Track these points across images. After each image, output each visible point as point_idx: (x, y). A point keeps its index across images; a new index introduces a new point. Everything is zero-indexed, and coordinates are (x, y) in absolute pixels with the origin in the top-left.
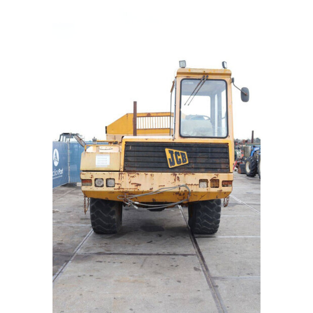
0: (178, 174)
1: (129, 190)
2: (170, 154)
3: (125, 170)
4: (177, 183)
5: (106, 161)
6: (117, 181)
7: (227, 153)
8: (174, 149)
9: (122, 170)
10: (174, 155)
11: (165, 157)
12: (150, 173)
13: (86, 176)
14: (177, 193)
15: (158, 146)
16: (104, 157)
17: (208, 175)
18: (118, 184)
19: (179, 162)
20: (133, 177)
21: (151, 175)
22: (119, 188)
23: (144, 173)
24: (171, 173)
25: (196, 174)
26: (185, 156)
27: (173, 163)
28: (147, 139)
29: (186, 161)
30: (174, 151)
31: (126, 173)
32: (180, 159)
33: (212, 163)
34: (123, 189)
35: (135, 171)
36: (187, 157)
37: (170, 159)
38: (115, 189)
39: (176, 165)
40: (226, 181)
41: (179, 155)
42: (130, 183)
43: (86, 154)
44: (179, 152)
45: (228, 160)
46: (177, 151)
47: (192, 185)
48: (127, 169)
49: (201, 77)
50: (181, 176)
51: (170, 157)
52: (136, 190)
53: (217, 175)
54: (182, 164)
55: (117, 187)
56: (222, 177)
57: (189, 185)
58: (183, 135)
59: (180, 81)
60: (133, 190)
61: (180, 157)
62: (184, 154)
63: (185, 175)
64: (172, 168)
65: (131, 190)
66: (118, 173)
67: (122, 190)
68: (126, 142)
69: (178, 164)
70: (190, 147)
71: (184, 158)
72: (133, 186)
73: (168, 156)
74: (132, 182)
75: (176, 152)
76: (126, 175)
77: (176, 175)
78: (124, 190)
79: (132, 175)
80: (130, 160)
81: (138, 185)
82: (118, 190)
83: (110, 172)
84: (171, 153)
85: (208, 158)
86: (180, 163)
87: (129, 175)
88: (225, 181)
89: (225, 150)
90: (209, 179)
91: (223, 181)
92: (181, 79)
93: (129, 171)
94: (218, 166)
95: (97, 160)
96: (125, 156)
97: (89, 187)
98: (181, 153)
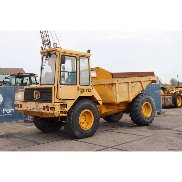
1: (25, 110)
5: (21, 97)
8: (37, 91)
9: (23, 101)
11: (34, 95)
12: (30, 102)
13: (15, 103)
15: (32, 90)
18: (23, 107)
22: (23, 109)
27: (36, 98)
28: (30, 87)
30: (36, 92)
39: (37, 99)
42: (25, 106)
45: (52, 96)
47: (41, 109)
50: (37, 104)
52: (27, 110)
53: (48, 104)
54: (38, 98)
58: (41, 84)
59: (42, 57)
61: (38, 95)
66: (22, 102)
68: (25, 88)
71: (39, 95)
73: (35, 95)
77: (36, 103)
79: (25, 103)
81: (27, 108)
89: (51, 91)
90: (46, 106)
91: (50, 107)
92: (43, 55)
93: (25, 101)
94: (48, 99)
95: (19, 96)
96: (25, 95)
97: (17, 108)
98: (38, 93)
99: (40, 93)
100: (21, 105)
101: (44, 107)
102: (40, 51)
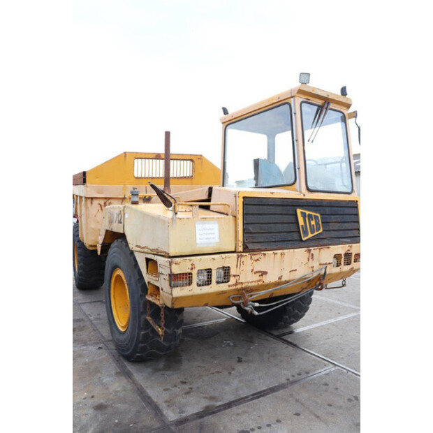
0: (312, 249)
1: (250, 285)
3: (246, 249)
4: (311, 264)
5: (214, 234)
6: (233, 271)
8: (308, 210)
9: (241, 249)
10: (307, 219)
12: (279, 252)
13: (180, 267)
15: (287, 205)
16: (210, 226)
17: (342, 248)
18: (234, 276)
19: (312, 230)
20: (258, 260)
21: (281, 254)
22: (236, 285)
23: (272, 252)
24: (304, 249)
25: (331, 247)
26: (319, 221)
27: (306, 233)
28: (272, 193)
29: (320, 229)
30: (307, 213)
31: (247, 254)
32: (313, 226)
33: (345, 230)
34: (242, 283)
35: (260, 250)
36: (320, 223)
37: (302, 226)
38: (229, 286)
39: (310, 235)
41: (312, 220)
42: (252, 271)
43: (178, 221)
44: (312, 215)
46: (311, 213)
47: (326, 264)
48: (249, 246)
49: (321, 102)
50: (315, 251)
51: (303, 224)
52: (260, 283)
53: (351, 247)
54: (316, 233)
55: (233, 281)
56: (354, 249)
57: (323, 264)
58: (310, 188)
59: (299, 104)
60: (256, 284)
61: (313, 223)
62: (318, 217)
63: (320, 249)
64: (306, 241)
65: (253, 284)
66: (235, 255)
67: (239, 286)
68: (244, 198)
69: (312, 233)
71: (317, 223)
72: (257, 277)
73: (301, 222)
74: (255, 271)
75: (309, 215)
76: (247, 258)
77: (309, 251)
78: (243, 286)
79: (256, 257)
80: (252, 231)
81: (264, 273)
82: (234, 287)
83: (224, 255)
85: (340, 222)
86: (314, 232)
87: (251, 257)
88: (357, 255)
89: (355, 211)
90: (343, 253)
91: (355, 255)
93: (252, 251)
94: (350, 234)
95: (198, 232)
97: (188, 288)
98: (315, 216)
99: (321, 215)
100: (226, 270)
101: (337, 257)
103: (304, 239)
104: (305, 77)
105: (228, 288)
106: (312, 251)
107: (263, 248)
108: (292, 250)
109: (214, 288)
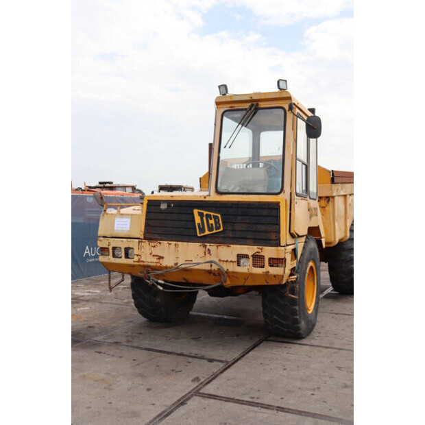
0: (208, 244)
1: (150, 264)
2: (199, 217)
3: (145, 238)
4: (208, 258)
5: (126, 225)
6: (136, 251)
7: (278, 217)
8: (206, 210)
9: (142, 237)
10: (204, 218)
11: (194, 220)
12: (174, 243)
13: (102, 243)
14: (209, 272)
15: (186, 206)
16: (125, 219)
18: (138, 255)
19: (210, 229)
20: (154, 246)
21: (175, 245)
22: (139, 261)
23: (167, 242)
24: (199, 244)
25: (232, 246)
26: (219, 220)
27: (202, 230)
28: (172, 197)
29: (219, 228)
30: (205, 213)
31: (146, 241)
32: (212, 224)
33: (256, 231)
34: (143, 262)
35: (156, 240)
36: (221, 222)
37: (199, 224)
38: (134, 261)
39: (207, 232)
40: (275, 259)
41: (211, 219)
42: (151, 254)
43: (106, 215)
44: (210, 215)
45: (278, 226)
46: (209, 213)
47: (227, 261)
48: (147, 236)
49: (247, 106)
51: (200, 222)
52: (158, 265)
53: (261, 249)
54: (215, 231)
55: (136, 258)
56: (269, 252)
57: (224, 261)
58: (220, 190)
59: (221, 113)
60: (155, 264)
61: (212, 222)
62: (218, 217)
63: (217, 246)
64: (200, 237)
65: (152, 264)
66: (137, 240)
67: (142, 263)
68: (148, 201)
69: (209, 231)
70: (227, 207)
71: (217, 222)
72: (155, 259)
73: (198, 220)
74: (153, 254)
75: (207, 215)
76: (146, 244)
77: (205, 246)
78: (145, 264)
79: (153, 244)
80: (152, 225)
81: (161, 258)
82: (137, 263)
83: (129, 240)
84: (201, 215)
85: (250, 223)
86: (213, 230)
87: (149, 244)
88: (273, 259)
89: (274, 213)
90: (250, 254)
91: (270, 259)
92: (222, 110)
93: (150, 239)
94: (262, 236)
95: (116, 223)
96: (147, 219)
97: (107, 257)
98: (214, 216)
99: (221, 215)
100: (127, 250)
102: (218, 98)
103: (199, 235)
104: (223, 88)
105: (133, 263)
106: (208, 247)
107: (160, 238)
108: (186, 243)
109: (123, 261)
